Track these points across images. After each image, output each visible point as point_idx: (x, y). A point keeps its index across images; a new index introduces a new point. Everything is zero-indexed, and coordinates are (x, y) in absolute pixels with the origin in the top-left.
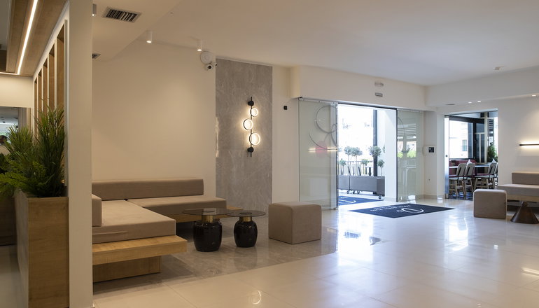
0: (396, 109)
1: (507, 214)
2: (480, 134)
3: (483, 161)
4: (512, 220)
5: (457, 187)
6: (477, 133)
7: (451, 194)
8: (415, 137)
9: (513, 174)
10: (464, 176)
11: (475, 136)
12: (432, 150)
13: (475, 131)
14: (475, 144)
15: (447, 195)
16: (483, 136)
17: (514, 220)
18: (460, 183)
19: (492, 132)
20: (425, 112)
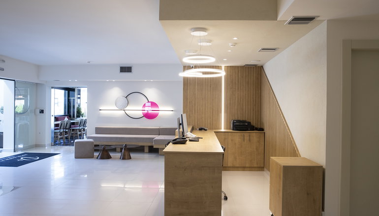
0: (14, 80)
2: (72, 98)
3: (74, 117)
4: (97, 158)
5: (59, 137)
6: (70, 98)
7: (56, 142)
8: (21, 97)
9: (96, 128)
10: (63, 129)
11: (69, 100)
12: (42, 112)
13: (69, 96)
14: (69, 106)
15: (53, 143)
16: (74, 100)
17: (99, 158)
18: (61, 134)
19: (79, 96)
20: (37, 84)
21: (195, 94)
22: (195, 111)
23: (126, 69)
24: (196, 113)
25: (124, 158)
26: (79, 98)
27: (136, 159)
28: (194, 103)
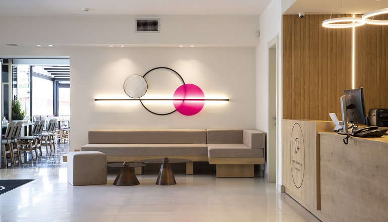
1: (108, 179)
17: (117, 184)
19: (15, 83)
21: (305, 65)
22: (304, 94)
23: (147, 25)
24: (307, 99)
25: (164, 183)
26: (16, 86)
27: (184, 184)
28: (302, 80)
